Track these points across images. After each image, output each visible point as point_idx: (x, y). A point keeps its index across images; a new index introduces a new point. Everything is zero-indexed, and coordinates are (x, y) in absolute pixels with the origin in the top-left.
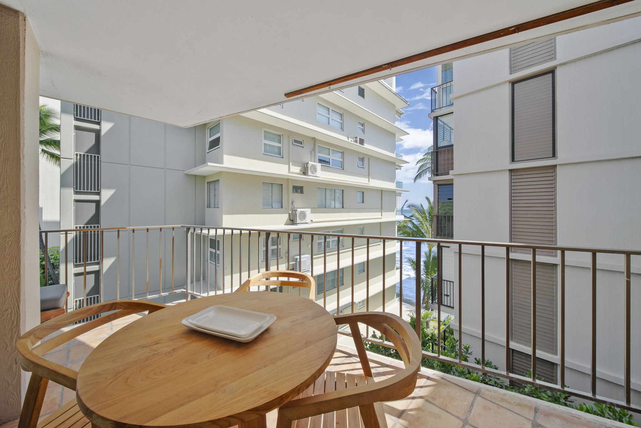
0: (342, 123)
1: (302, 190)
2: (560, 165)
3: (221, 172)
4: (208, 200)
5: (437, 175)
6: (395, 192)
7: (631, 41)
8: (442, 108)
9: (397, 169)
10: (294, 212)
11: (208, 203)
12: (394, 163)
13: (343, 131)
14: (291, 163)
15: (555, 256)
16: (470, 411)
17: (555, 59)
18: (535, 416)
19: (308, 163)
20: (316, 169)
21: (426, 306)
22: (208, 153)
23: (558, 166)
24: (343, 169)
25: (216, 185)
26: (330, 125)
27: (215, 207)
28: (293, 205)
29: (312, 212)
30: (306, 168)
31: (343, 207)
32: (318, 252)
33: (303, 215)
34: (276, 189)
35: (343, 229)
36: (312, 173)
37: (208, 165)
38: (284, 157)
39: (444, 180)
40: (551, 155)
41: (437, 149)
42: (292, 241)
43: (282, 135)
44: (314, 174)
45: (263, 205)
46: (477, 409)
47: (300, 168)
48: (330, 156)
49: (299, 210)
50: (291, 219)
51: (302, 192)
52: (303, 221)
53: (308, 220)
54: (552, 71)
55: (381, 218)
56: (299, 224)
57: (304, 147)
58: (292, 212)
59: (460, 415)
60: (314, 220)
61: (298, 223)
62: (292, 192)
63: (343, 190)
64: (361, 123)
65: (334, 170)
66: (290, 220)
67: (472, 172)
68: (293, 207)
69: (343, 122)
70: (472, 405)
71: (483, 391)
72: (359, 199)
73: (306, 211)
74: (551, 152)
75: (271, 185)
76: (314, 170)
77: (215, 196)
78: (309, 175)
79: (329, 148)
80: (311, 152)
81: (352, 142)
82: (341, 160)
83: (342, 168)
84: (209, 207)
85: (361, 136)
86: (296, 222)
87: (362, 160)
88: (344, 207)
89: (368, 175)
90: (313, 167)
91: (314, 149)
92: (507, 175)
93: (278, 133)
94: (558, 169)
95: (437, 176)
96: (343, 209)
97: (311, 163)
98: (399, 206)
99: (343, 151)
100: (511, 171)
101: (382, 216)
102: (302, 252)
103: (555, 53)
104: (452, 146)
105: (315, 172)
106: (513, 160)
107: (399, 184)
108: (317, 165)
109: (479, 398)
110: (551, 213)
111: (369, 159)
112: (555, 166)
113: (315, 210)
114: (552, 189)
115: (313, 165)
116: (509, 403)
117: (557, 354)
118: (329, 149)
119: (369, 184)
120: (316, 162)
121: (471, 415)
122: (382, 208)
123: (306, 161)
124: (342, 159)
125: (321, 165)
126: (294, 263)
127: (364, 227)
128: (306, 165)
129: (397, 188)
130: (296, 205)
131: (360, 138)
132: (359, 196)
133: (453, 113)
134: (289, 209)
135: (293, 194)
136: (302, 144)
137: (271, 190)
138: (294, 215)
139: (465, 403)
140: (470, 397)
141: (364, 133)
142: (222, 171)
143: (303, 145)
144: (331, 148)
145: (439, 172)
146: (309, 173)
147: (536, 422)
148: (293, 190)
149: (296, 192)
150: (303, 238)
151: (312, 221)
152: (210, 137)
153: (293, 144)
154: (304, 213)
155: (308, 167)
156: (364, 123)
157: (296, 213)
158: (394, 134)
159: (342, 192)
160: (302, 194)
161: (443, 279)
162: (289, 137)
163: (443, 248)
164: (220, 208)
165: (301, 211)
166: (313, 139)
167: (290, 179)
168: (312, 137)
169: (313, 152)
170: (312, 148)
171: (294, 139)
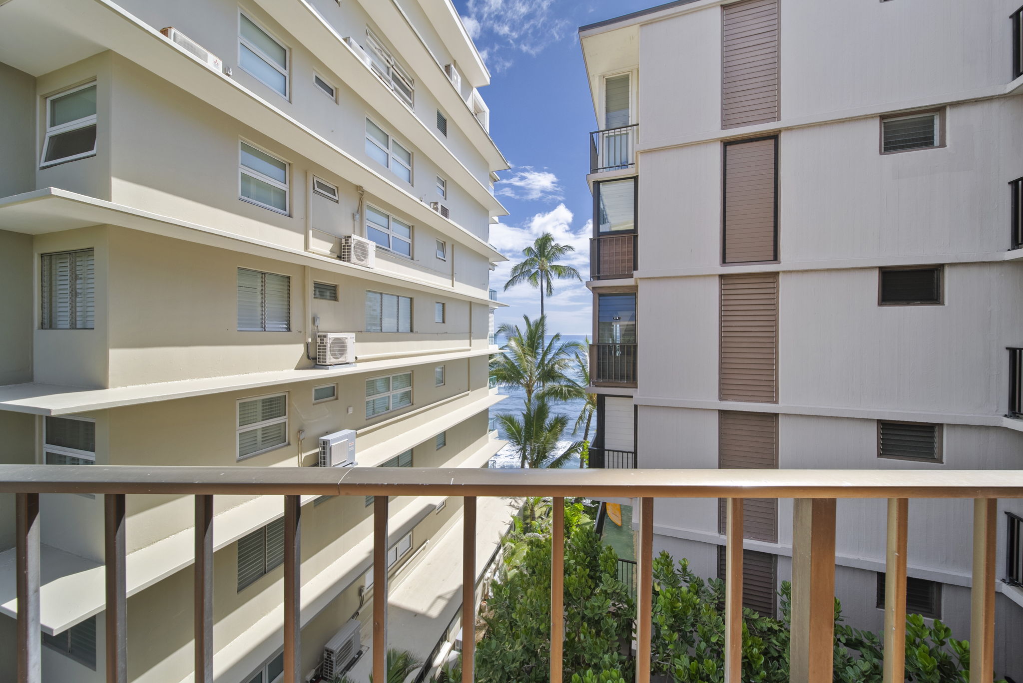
0: (411, 170)
1: (335, 294)
2: (784, 272)
3: (102, 227)
4: (46, 305)
5: (599, 278)
6: (488, 306)
7: (865, 114)
8: (605, 168)
9: (490, 269)
10: (319, 340)
11: (46, 316)
12: (487, 259)
13: (412, 184)
14: (311, 232)
15: (775, 402)
17: (779, 119)
19: (350, 237)
20: (365, 251)
22: (44, 168)
23: (781, 274)
24: (412, 259)
25: (78, 264)
26: (389, 168)
27: (73, 327)
28: (316, 325)
29: (357, 341)
30: (344, 246)
31: (412, 331)
32: (366, 420)
33: (341, 347)
34: (272, 287)
35: (411, 372)
36: (358, 259)
37: (50, 195)
38: (295, 214)
39: (615, 287)
40: (773, 257)
41: (599, 236)
42: (313, 404)
43: (290, 164)
44: (363, 260)
45: (238, 323)
47: (330, 245)
48: (389, 231)
49: (331, 336)
50: (312, 355)
51: (335, 298)
52: (341, 360)
53: (349, 357)
54: (774, 137)
55: (469, 350)
56: (330, 365)
57: (339, 202)
58: (314, 339)
60: (359, 357)
61: (328, 363)
62: (313, 296)
63: (411, 299)
64: (442, 179)
65: (397, 260)
66: (308, 357)
67: (667, 275)
68: (316, 328)
69: (412, 168)
72: (438, 317)
73: (346, 338)
74: (772, 253)
75: (260, 276)
76: (362, 253)
77: (74, 294)
78: (352, 261)
79: (388, 213)
80: (354, 215)
81: (431, 209)
82: (409, 241)
83: (410, 257)
84: (51, 327)
85: (442, 202)
86: (325, 362)
87: (442, 246)
88: (415, 330)
89: (451, 274)
90: (361, 246)
91: (360, 210)
92: (715, 284)
93: (279, 156)
94: (781, 277)
95: (598, 280)
96: (412, 334)
97: (356, 237)
98: (492, 330)
99: (414, 225)
100: (722, 277)
101: (470, 346)
102: (329, 428)
103: (779, 111)
104: (636, 231)
105: (363, 257)
106: (724, 261)
107: (493, 292)
108: (368, 244)
110: (770, 340)
111: (453, 246)
112: (776, 274)
113: (363, 336)
114: (773, 306)
115: (359, 242)
117: (777, 541)
119: (452, 290)
120: (365, 236)
122: (470, 332)
123: (345, 230)
124: (411, 240)
125: (377, 246)
126: (317, 450)
127: (444, 366)
128: (343, 241)
129: (490, 300)
130: (322, 325)
131: (442, 206)
132: (437, 311)
134: (307, 335)
135: (316, 300)
136: (335, 195)
137: (259, 288)
138: (319, 346)
141: (445, 199)
142: (106, 224)
143: (336, 198)
144: (392, 216)
145: (601, 273)
146: (352, 259)
148: (314, 291)
149: (323, 296)
150: (337, 395)
151: (356, 358)
152: (53, 124)
153: (315, 191)
154: (343, 343)
155: (350, 246)
156: (445, 181)
157: (323, 343)
158: (488, 211)
159: (409, 302)
160: (336, 302)
161: (606, 448)
162: (306, 172)
163: (606, 398)
164: (93, 329)
165: (336, 339)
166: (359, 188)
167: (309, 266)
168: (355, 185)
169: (357, 217)
170: (356, 205)
171: (316, 179)
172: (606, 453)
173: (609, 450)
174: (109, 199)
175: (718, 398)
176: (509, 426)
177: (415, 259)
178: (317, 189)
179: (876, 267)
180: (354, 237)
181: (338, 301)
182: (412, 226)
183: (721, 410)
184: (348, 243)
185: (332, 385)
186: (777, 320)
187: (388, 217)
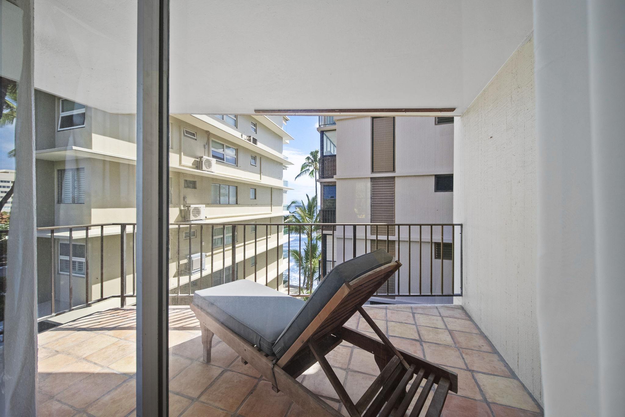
1: (195, 185)
2: (397, 177)
3: (88, 159)
5: (323, 178)
6: (282, 189)
8: (326, 125)
9: (284, 169)
10: (187, 208)
12: (282, 164)
13: (237, 128)
14: (182, 153)
15: (394, 235)
16: (387, 316)
18: (412, 310)
19: (202, 157)
20: (210, 164)
21: (307, 287)
22: (59, 131)
24: (237, 166)
26: (224, 121)
27: (74, 202)
28: (185, 201)
29: (206, 208)
30: (199, 162)
31: (237, 203)
33: (197, 211)
36: (206, 168)
37: (73, 149)
38: (174, 148)
39: (328, 182)
40: (392, 170)
41: (323, 157)
42: (184, 240)
43: (172, 123)
44: (209, 169)
46: (389, 315)
47: (193, 161)
48: (224, 152)
49: (193, 206)
50: (183, 215)
51: (195, 187)
52: (198, 218)
53: (202, 216)
55: (271, 213)
57: (197, 140)
58: (184, 208)
59: (383, 319)
60: (208, 217)
61: (191, 219)
62: (184, 186)
63: (237, 187)
64: (254, 123)
65: (228, 166)
66: (181, 216)
67: (349, 178)
69: (237, 119)
70: (386, 314)
71: (388, 307)
72: (252, 196)
73: (200, 207)
74: (392, 168)
76: (209, 165)
77: (74, 188)
78: (203, 169)
79: (223, 143)
80: (204, 146)
81: (246, 140)
83: (236, 165)
84: (62, 203)
85: (254, 136)
87: (254, 158)
88: (239, 203)
89: (260, 173)
90: (208, 161)
91: (208, 143)
92: (369, 182)
94: (396, 179)
96: (237, 205)
97: (205, 157)
99: (238, 149)
100: (372, 178)
101: (271, 211)
102: (192, 251)
104: (335, 156)
105: (210, 167)
106: (373, 171)
107: (286, 183)
108: (212, 160)
109: (388, 310)
111: (261, 158)
112: (394, 178)
113: (209, 206)
115: (207, 159)
116: (401, 308)
118: (224, 145)
119: (260, 182)
120: (210, 156)
121: (388, 317)
122: (271, 204)
123: (199, 154)
124: (236, 156)
125: (216, 161)
128: (199, 158)
129: (284, 186)
130: (188, 201)
131: (253, 138)
132: (252, 193)
133: (336, 130)
134: (181, 206)
135: (185, 188)
136: (195, 137)
138: (187, 211)
139: (383, 314)
140: (384, 311)
141: (256, 133)
143: (196, 138)
144: (225, 144)
145: (324, 175)
146: (203, 168)
147: (413, 312)
148: (185, 184)
149: (188, 187)
150: (196, 235)
151: (206, 217)
152: (63, 111)
153: (185, 135)
154: (199, 210)
155: (202, 161)
156: (256, 124)
157: (189, 210)
158: (282, 138)
159: (235, 188)
160: (195, 189)
161: (327, 260)
162: (180, 127)
163: (327, 236)
164: (84, 203)
165: (195, 208)
166: (207, 132)
167: (181, 172)
168: (205, 131)
169: (207, 146)
170: (206, 141)
171: (185, 129)
172: (327, 262)
173: (328, 261)
174: (91, 148)
175: (370, 234)
176: (296, 256)
177: (238, 166)
178: (185, 134)
179: (434, 175)
180: (204, 157)
181: (196, 189)
182: (237, 149)
183: (372, 240)
184: (201, 160)
185: (194, 231)
186: (394, 198)
187: (223, 145)
